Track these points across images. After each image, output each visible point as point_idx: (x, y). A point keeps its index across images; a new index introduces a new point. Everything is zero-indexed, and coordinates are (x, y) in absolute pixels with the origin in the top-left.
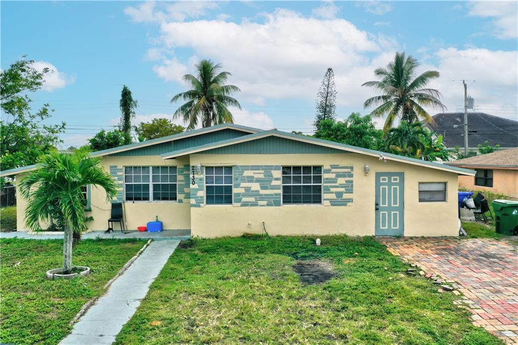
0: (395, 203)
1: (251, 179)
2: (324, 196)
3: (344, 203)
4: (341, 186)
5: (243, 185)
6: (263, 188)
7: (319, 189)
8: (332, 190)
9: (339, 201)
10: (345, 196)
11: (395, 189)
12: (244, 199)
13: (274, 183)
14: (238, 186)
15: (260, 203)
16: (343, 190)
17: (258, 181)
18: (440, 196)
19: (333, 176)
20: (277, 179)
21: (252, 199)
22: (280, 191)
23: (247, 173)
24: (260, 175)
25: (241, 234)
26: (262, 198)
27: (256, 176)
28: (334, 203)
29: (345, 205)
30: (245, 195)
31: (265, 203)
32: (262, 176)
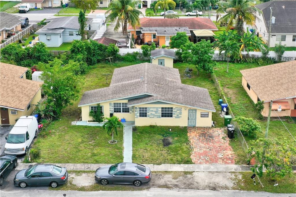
0: (194, 117)
1: (152, 111)
2: (173, 116)
3: (179, 117)
4: (179, 113)
5: (150, 112)
6: (156, 113)
7: (172, 113)
8: (176, 114)
9: (178, 117)
10: (179, 116)
11: (194, 114)
12: (150, 116)
13: (159, 112)
14: (148, 113)
15: (155, 117)
16: (179, 114)
17: (154, 111)
18: (207, 116)
19: (176, 110)
20: (160, 111)
21: (153, 116)
22: (161, 114)
23: (151, 109)
24: (155, 110)
25: (149, 125)
26: (155, 116)
27: (154, 110)
28: (176, 117)
29: (179, 118)
30: (150, 115)
31: (156, 117)
32: (156, 110)
